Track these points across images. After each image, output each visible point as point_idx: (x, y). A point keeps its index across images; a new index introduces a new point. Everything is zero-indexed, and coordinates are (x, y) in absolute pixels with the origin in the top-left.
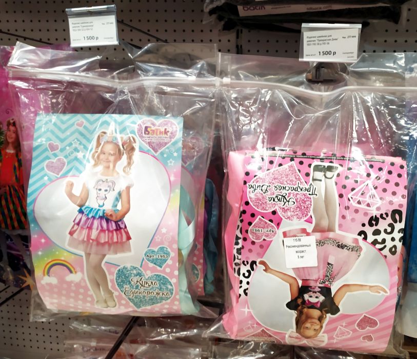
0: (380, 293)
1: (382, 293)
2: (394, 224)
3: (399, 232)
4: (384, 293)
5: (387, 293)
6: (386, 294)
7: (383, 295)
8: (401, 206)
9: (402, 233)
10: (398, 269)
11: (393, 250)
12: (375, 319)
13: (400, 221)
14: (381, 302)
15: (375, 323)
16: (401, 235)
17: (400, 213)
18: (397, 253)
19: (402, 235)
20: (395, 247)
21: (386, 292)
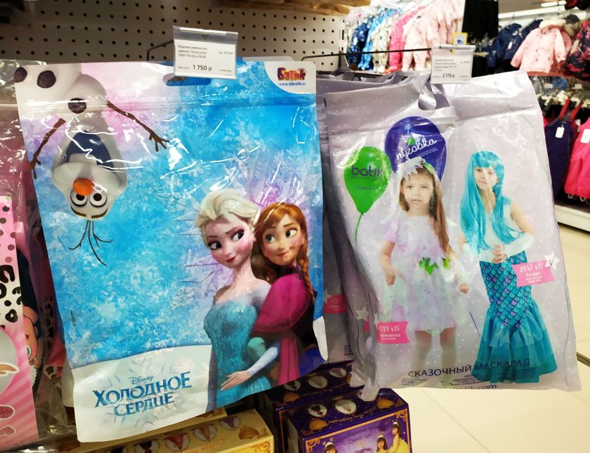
0: (5, 373)
1: (8, 372)
2: (4, 284)
3: (14, 292)
4: (11, 372)
5: (15, 370)
6: (15, 372)
7: (10, 374)
8: (9, 259)
9: (19, 293)
10: (27, 337)
11: (12, 316)
12: (7, 406)
13: (13, 279)
14: (9, 384)
15: (9, 411)
16: (18, 295)
17: (10, 269)
18: (19, 319)
19: (20, 295)
20: (13, 311)
21: (13, 370)
